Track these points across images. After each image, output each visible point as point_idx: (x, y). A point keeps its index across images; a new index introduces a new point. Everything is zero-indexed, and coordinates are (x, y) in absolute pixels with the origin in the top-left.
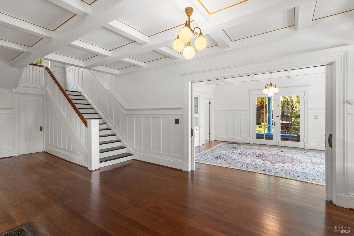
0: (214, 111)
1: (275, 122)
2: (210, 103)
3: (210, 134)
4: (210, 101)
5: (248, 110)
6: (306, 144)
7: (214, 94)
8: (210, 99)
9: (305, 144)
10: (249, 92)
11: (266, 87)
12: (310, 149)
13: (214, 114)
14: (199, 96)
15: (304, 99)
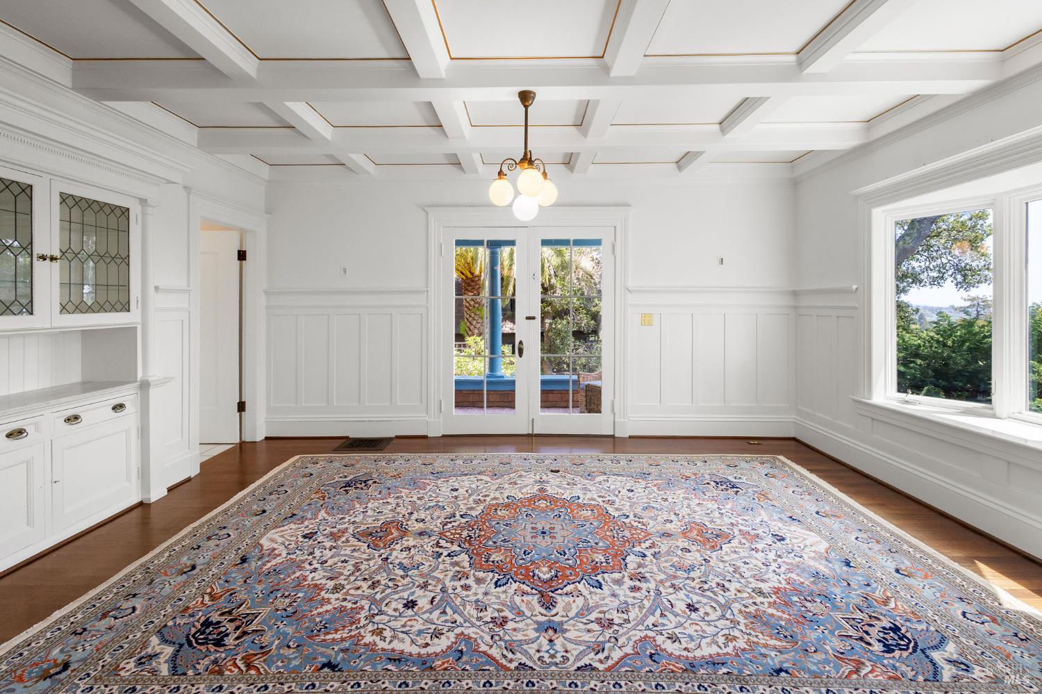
0: (266, 293)
1: (521, 343)
2: (242, 256)
3: (241, 407)
4: (241, 245)
5: (422, 292)
6: (620, 417)
7: (268, 212)
8: (243, 233)
9: (616, 420)
10: (427, 213)
11: (505, 169)
12: (630, 437)
13: (268, 308)
14: (143, 202)
15: (613, 252)
